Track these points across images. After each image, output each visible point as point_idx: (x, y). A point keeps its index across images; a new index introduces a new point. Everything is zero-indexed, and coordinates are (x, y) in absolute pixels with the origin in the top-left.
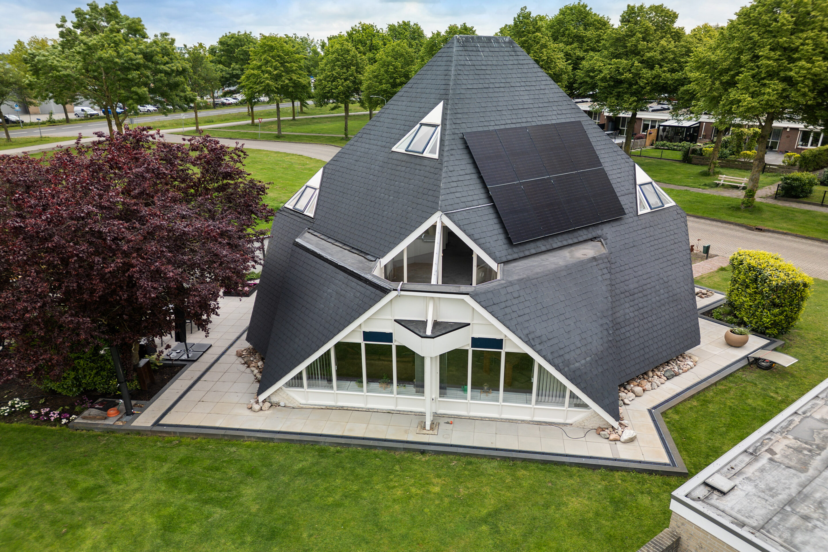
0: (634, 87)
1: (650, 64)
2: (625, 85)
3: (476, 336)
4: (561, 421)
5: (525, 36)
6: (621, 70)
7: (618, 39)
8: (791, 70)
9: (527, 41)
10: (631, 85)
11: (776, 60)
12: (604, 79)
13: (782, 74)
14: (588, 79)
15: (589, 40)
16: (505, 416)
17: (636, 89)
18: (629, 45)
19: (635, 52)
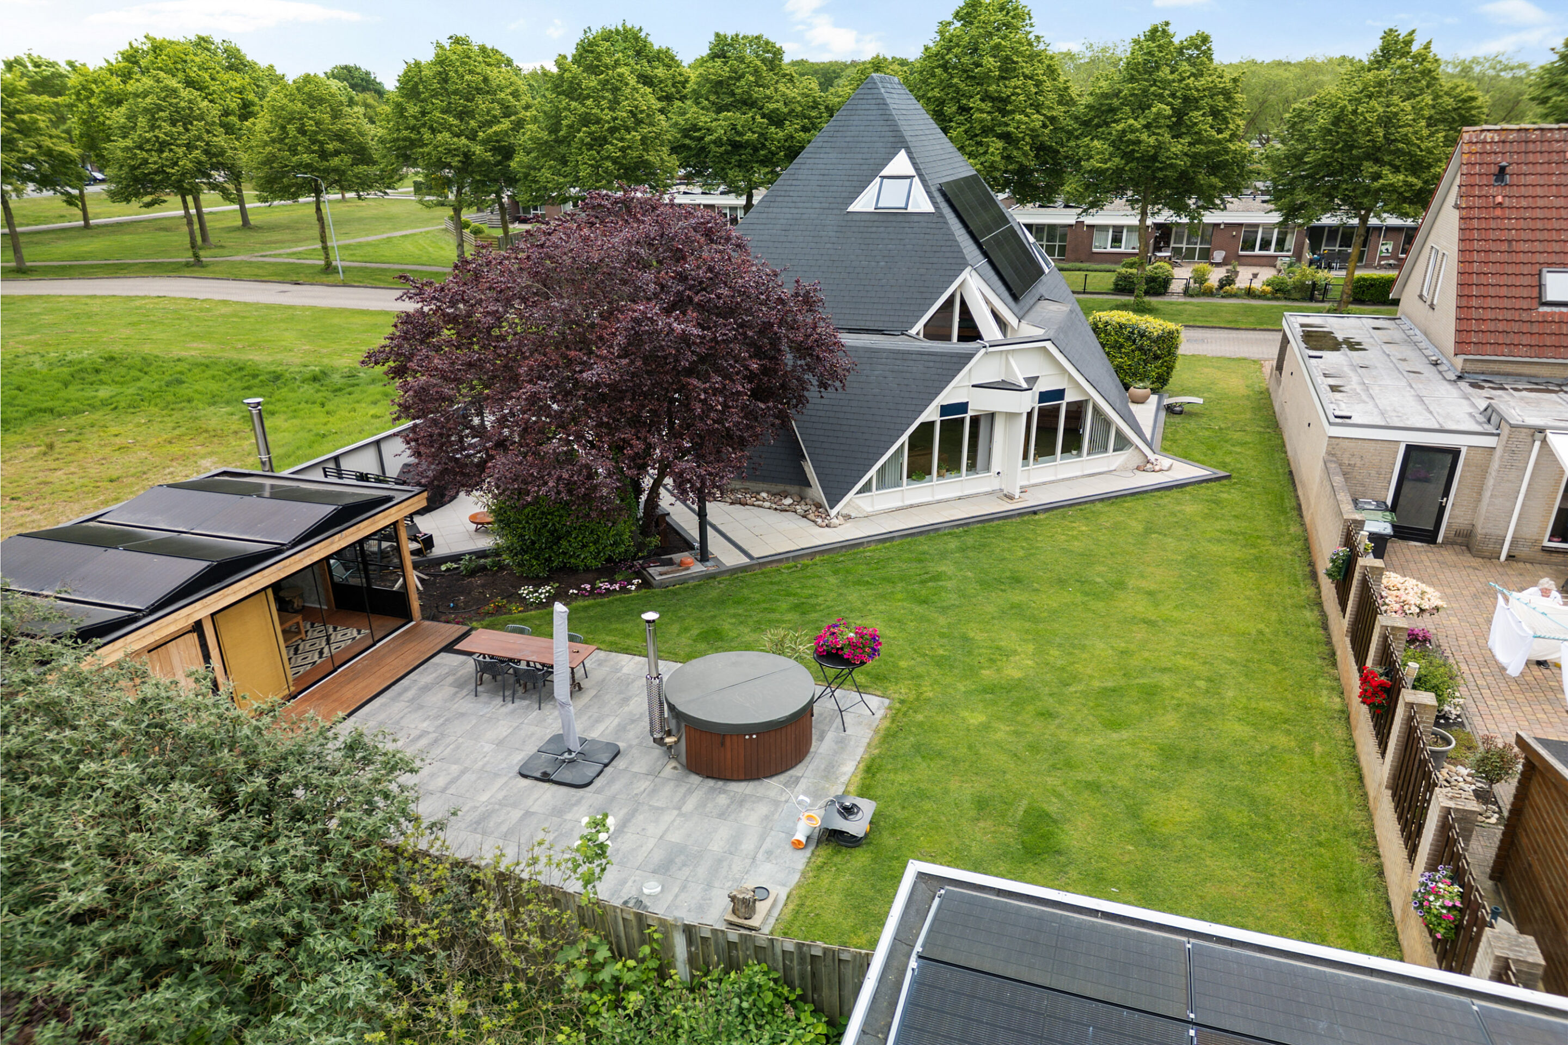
0: (762, 152)
1: (777, 120)
2: (749, 150)
3: (1044, 390)
4: (1105, 469)
5: (602, 72)
6: (739, 127)
7: (720, 83)
8: (1007, 125)
9: (607, 81)
10: (756, 150)
11: (989, 113)
12: (718, 143)
13: (998, 130)
14: (687, 141)
15: (661, 82)
16: (1060, 477)
17: (765, 156)
18: (738, 91)
19: (747, 103)
